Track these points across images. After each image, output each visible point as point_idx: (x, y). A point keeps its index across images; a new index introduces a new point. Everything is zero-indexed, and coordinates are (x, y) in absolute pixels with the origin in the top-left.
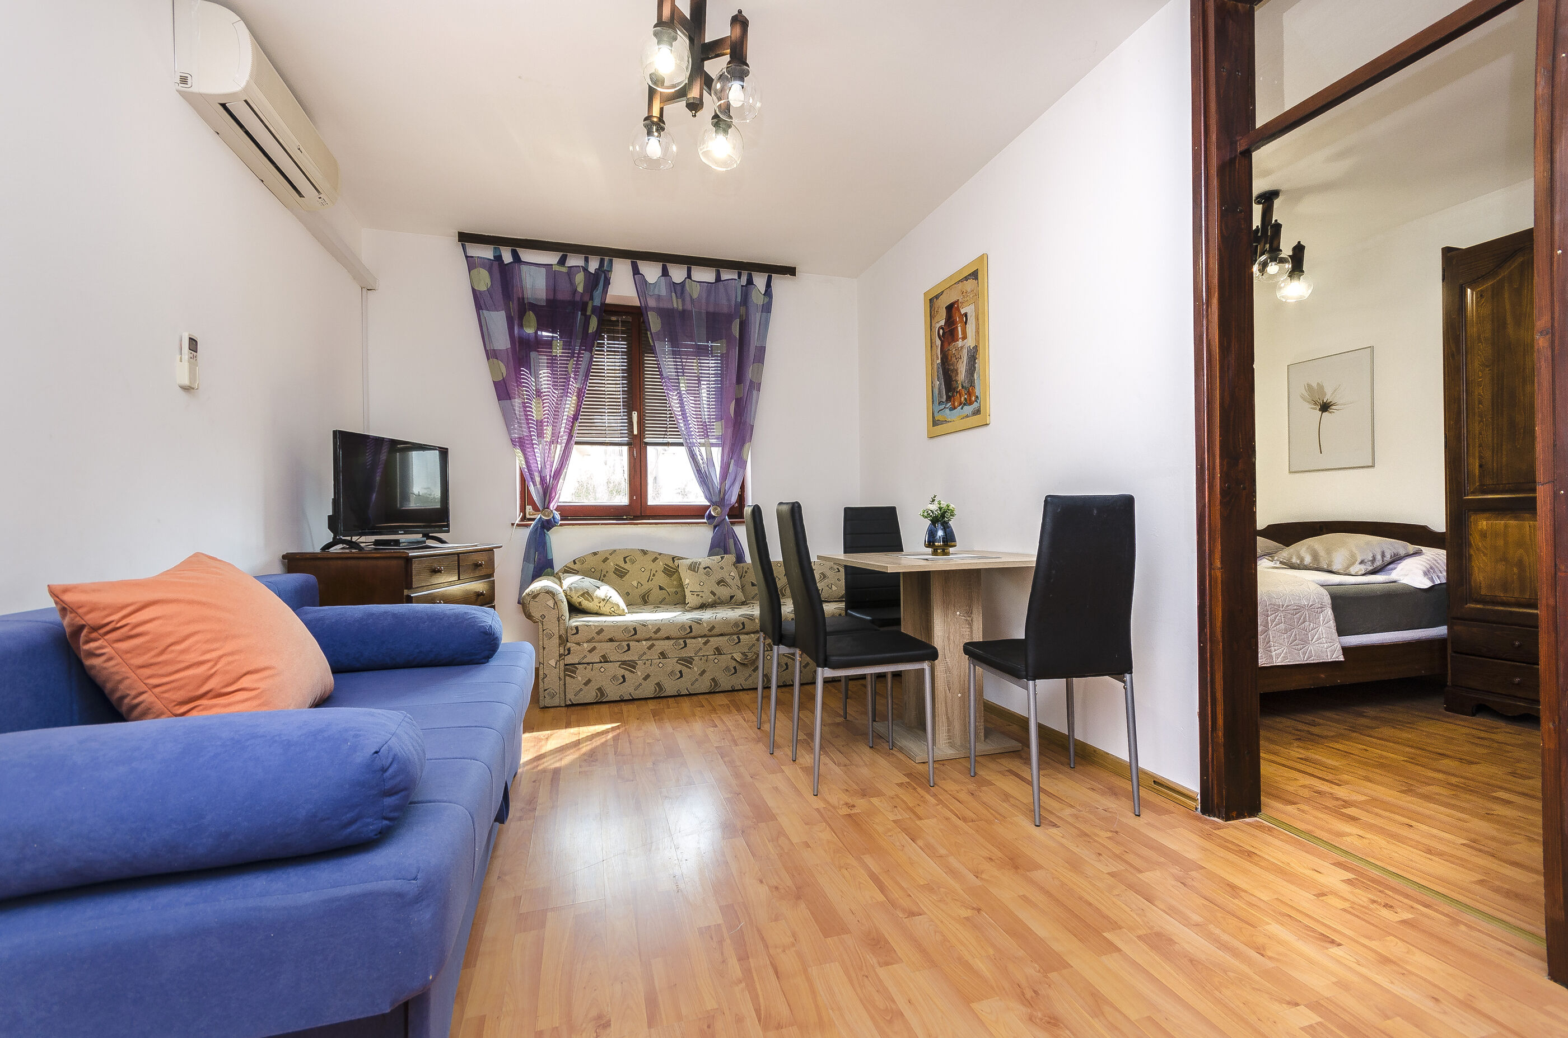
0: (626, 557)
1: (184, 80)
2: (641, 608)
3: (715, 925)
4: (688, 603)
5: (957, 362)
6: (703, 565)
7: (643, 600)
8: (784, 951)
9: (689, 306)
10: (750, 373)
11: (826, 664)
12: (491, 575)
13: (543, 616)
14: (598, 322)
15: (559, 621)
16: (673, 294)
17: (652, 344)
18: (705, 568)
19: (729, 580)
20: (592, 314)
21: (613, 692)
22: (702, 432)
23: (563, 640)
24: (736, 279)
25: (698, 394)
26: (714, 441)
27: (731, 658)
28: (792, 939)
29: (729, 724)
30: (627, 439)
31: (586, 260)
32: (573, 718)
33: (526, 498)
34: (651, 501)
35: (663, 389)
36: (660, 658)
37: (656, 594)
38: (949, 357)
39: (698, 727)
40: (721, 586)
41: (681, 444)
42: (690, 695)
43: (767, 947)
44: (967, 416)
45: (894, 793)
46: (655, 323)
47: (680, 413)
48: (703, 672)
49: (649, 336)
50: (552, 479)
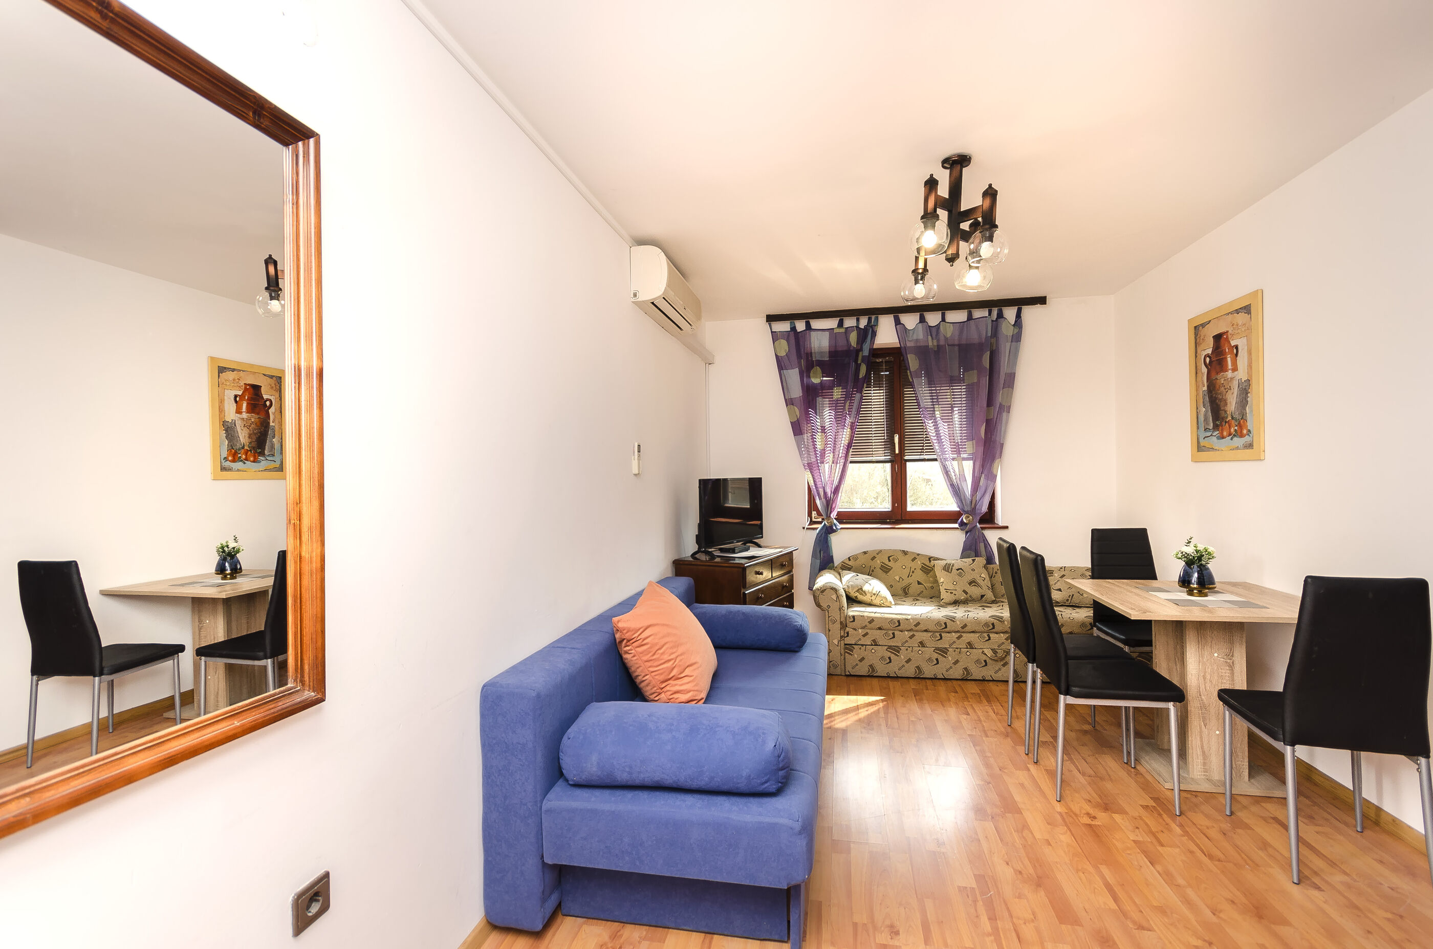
0: (890, 557)
1: (635, 295)
2: (903, 600)
3: (970, 888)
4: (943, 599)
5: (1227, 392)
6: (956, 567)
7: (902, 593)
8: (1025, 923)
9: (942, 343)
10: (1000, 398)
11: (1067, 693)
12: (790, 571)
13: (829, 606)
14: (867, 368)
15: (840, 611)
16: (930, 337)
17: (911, 380)
18: (958, 570)
19: (980, 581)
20: (862, 362)
21: (882, 670)
22: (955, 448)
23: (844, 626)
24: (986, 317)
25: (951, 419)
26: (965, 456)
27: (982, 653)
28: (1032, 917)
29: (980, 713)
30: (889, 457)
31: (858, 320)
32: (852, 687)
33: (812, 506)
34: (910, 508)
35: (920, 417)
36: (919, 647)
37: (916, 588)
38: (1217, 387)
39: (952, 712)
40: (973, 586)
41: (936, 460)
42: (945, 679)
43: (1011, 916)
44: (1237, 448)
45: (1137, 814)
46: (913, 362)
47: (934, 435)
48: (956, 662)
49: (909, 374)
50: (832, 494)
